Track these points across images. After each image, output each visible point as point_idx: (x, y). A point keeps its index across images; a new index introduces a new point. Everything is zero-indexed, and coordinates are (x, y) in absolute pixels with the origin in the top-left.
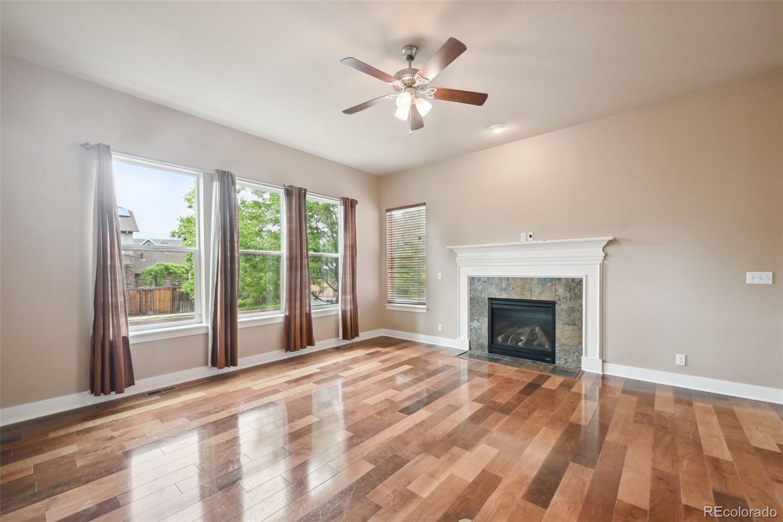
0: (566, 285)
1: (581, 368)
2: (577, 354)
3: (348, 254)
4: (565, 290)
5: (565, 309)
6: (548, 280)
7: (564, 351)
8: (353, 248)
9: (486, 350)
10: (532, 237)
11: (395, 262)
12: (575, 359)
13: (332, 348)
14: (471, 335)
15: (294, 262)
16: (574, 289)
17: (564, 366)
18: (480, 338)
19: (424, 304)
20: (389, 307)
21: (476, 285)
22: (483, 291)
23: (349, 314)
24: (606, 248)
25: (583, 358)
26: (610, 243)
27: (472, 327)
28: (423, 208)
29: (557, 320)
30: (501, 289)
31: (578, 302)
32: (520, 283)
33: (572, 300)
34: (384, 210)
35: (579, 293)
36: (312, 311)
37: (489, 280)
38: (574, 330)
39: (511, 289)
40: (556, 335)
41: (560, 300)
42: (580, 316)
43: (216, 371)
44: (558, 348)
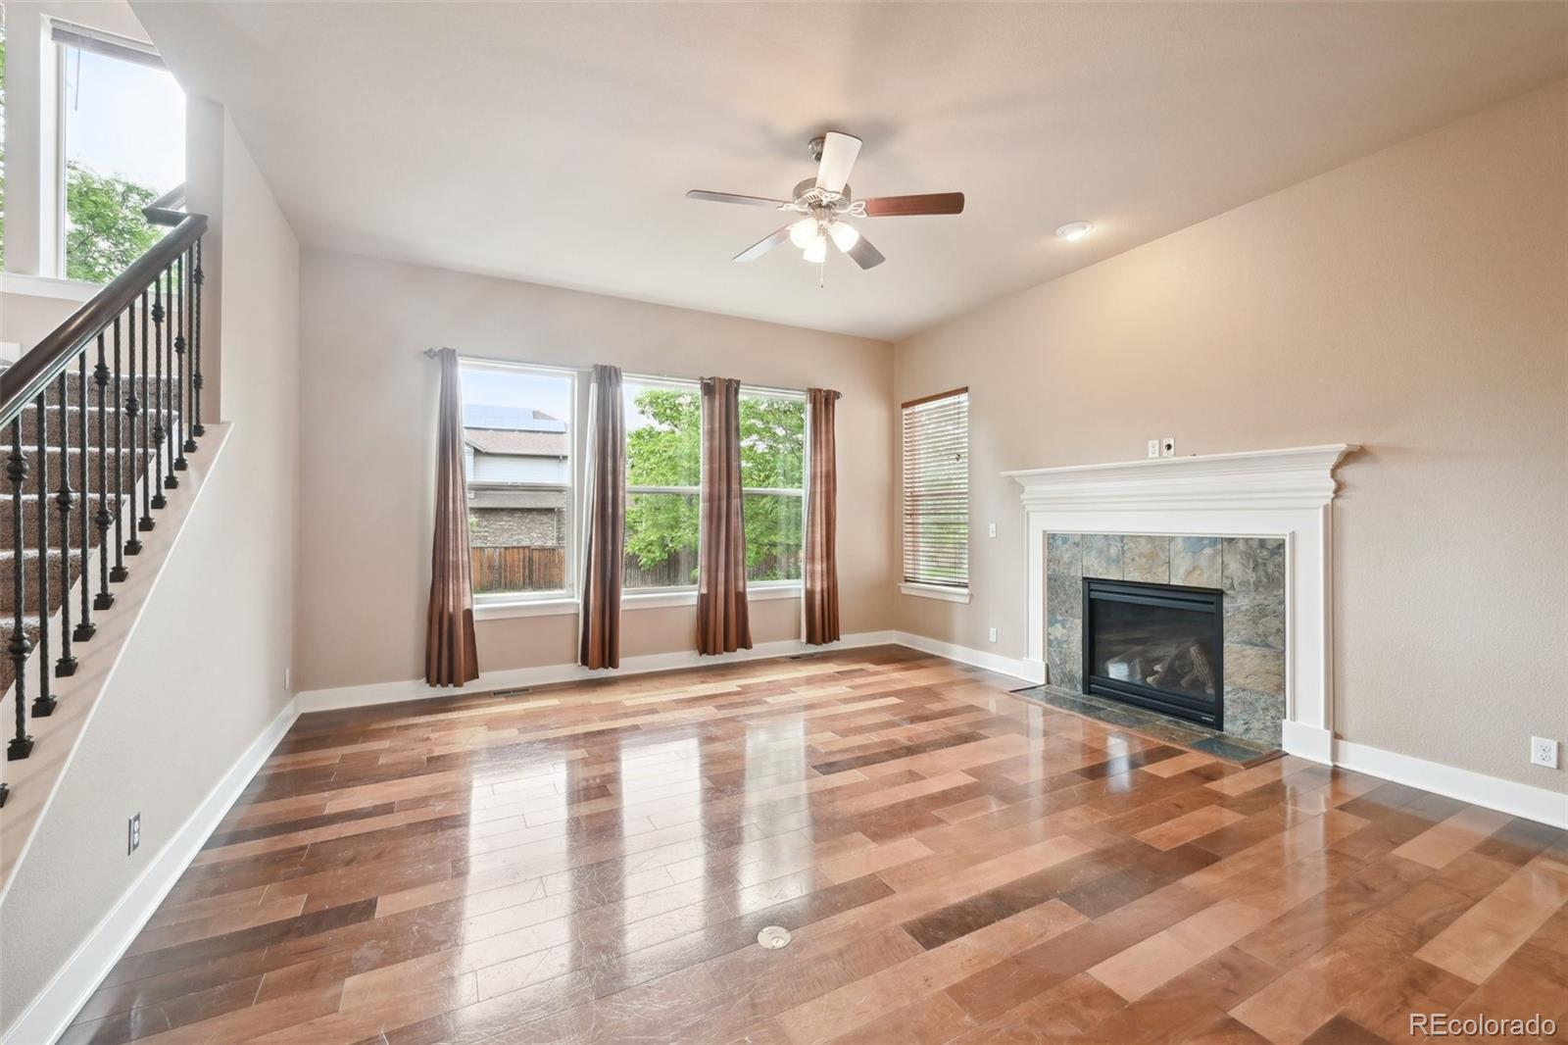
0: (1246, 553)
1: (1280, 745)
2: (1273, 712)
3: (818, 489)
4: (1243, 565)
5: (1243, 609)
6: (1205, 542)
7: (1244, 703)
8: (830, 478)
9: (1080, 687)
10: (1172, 450)
11: (920, 503)
12: (1269, 724)
13: (786, 657)
14: (1049, 653)
15: (716, 504)
16: (1265, 565)
17: (1244, 737)
18: (1066, 662)
19: (965, 586)
20: (907, 589)
21: (1059, 551)
22: (1071, 562)
23: (818, 597)
24: (1339, 471)
25: (1286, 723)
26: (1350, 457)
27: (1052, 638)
28: (964, 397)
29: (1228, 631)
30: (1109, 560)
31: (1275, 593)
32: (1146, 547)
33: (1261, 589)
34: (899, 402)
35: (1277, 574)
36: (748, 590)
37: (1084, 541)
38: (1264, 656)
39: (1129, 561)
40: (1225, 666)
41: (1232, 587)
42: (1280, 626)
43: (587, 674)
44: (1230, 696)
